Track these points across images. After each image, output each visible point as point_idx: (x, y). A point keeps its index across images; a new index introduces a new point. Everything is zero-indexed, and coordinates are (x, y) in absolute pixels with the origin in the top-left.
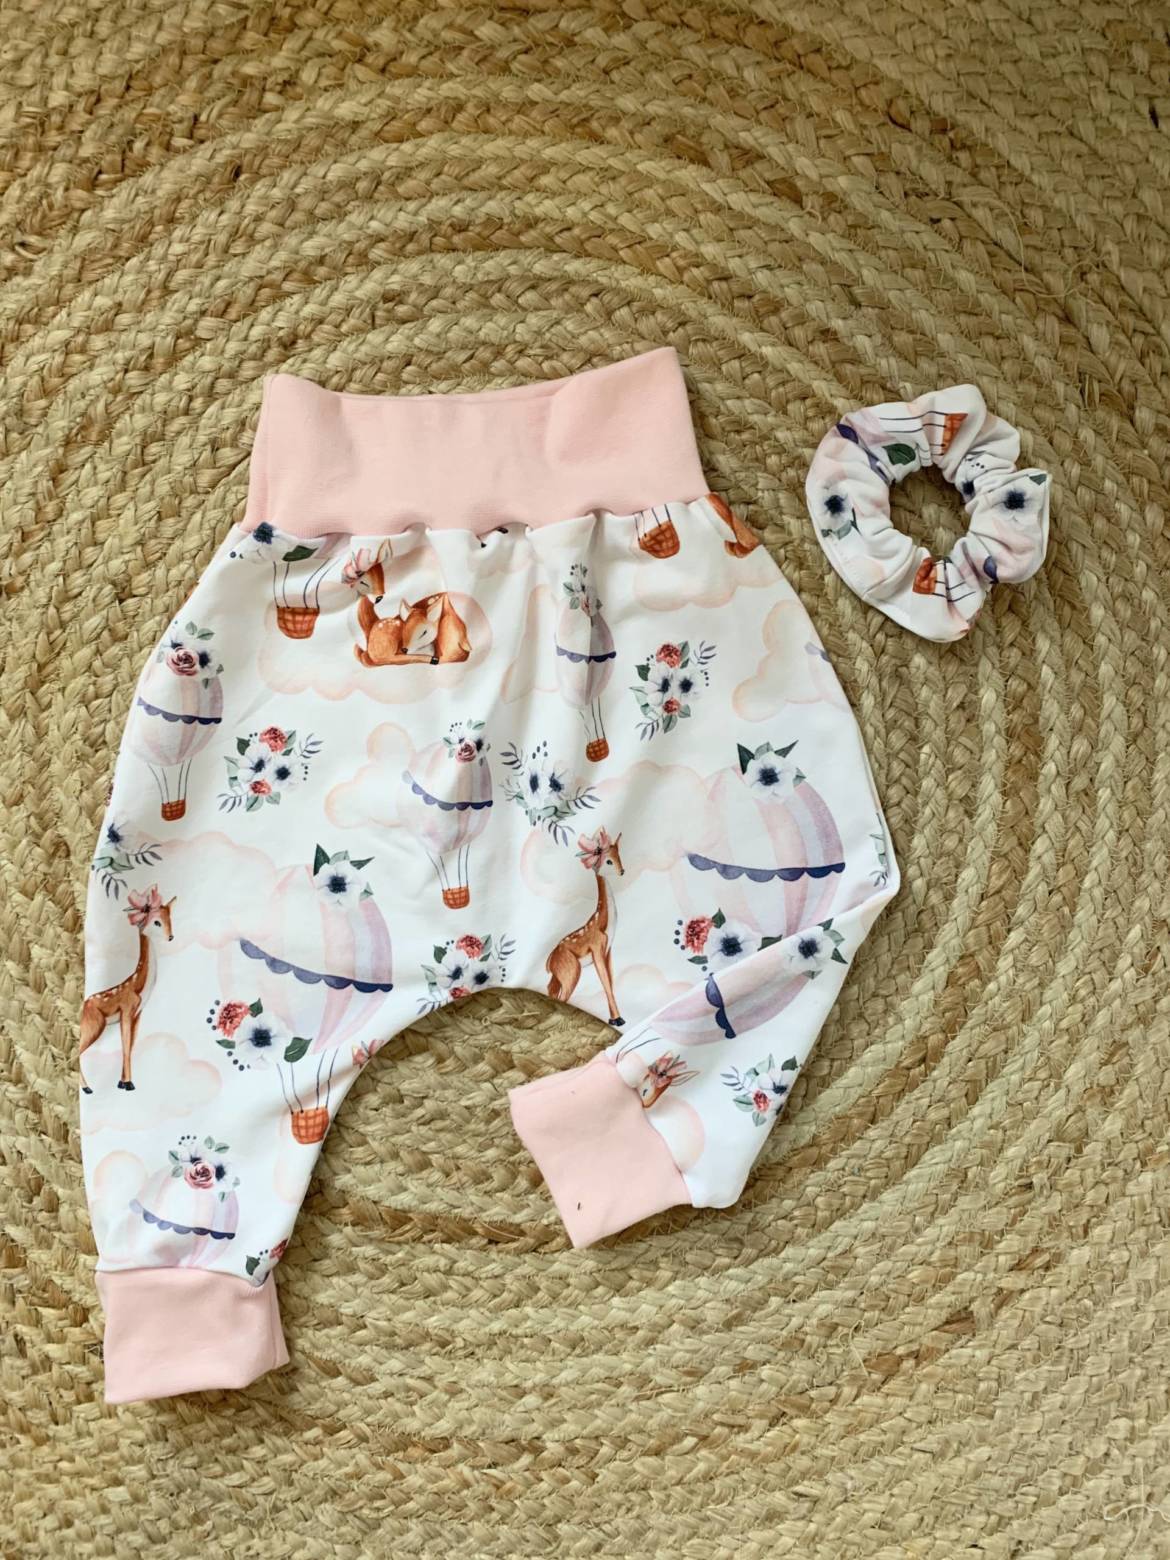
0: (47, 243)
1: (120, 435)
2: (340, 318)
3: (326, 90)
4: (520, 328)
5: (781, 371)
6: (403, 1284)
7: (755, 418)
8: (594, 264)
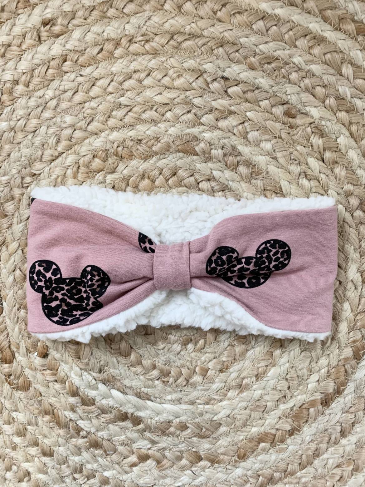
2: (20, 41)
4: (128, 27)
5: (288, 22)
7: (278, 53)
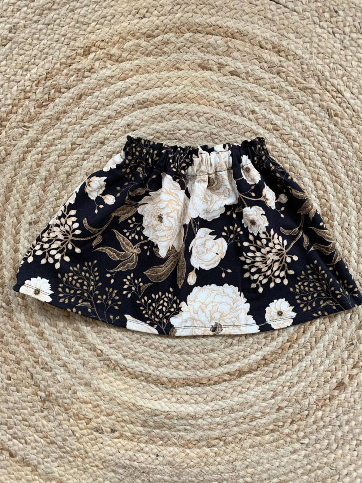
0: (31, 125)
1: (59, 175)
3: (101, 69)
6: (178, 400)
8: (184, 104)
